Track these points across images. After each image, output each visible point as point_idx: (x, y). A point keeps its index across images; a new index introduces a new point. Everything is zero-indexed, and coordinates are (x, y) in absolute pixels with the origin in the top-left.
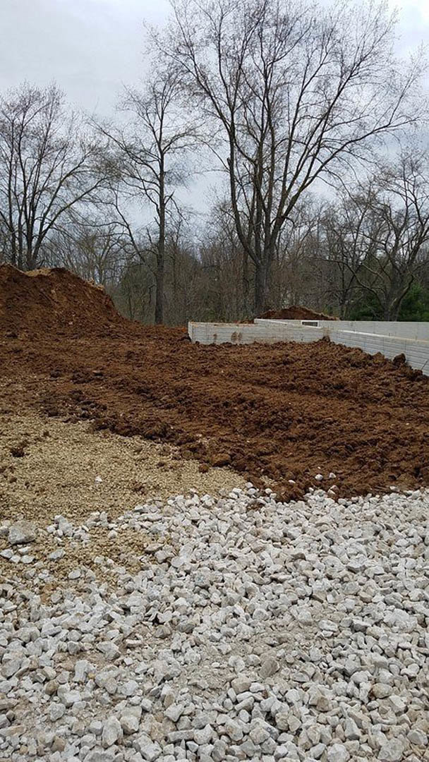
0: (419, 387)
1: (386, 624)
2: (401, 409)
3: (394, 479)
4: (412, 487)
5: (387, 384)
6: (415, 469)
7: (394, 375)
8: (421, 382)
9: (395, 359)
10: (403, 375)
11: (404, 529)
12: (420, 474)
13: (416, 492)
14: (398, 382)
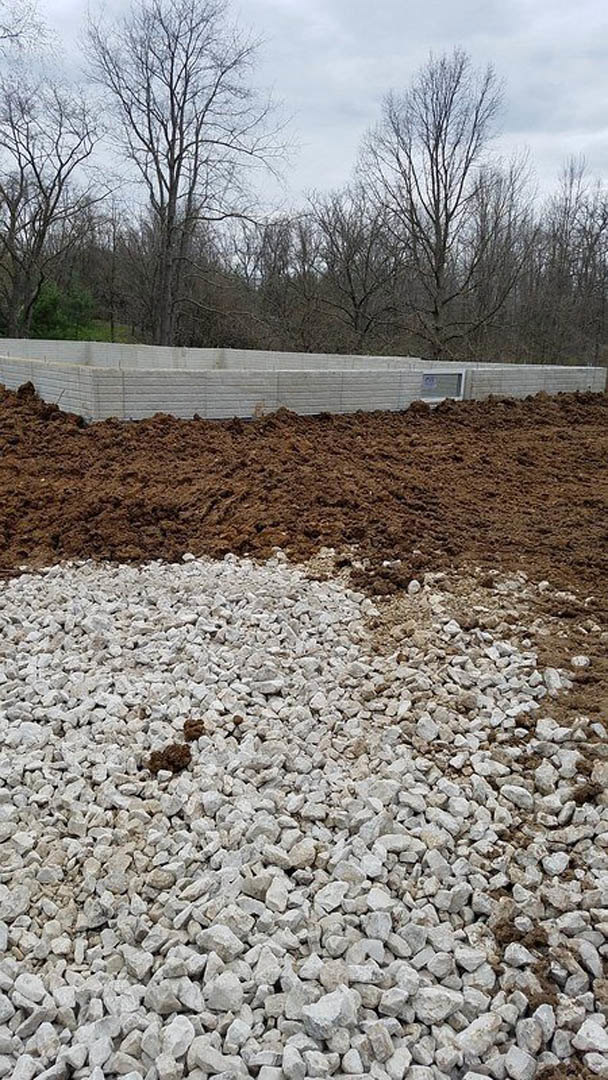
0: (56, 427)
1: (9, 746)
2: (33, 460)
3: (24, 555)
4: (50, 562)
5: (11, 427)
6: (53, 538)
7: (20, 413)
8: (58, 422)
9: (20, 390)
10: (32, 412)
11: (37, 617)
12: (60, 544)
13: (54, 568)
14: (27, 422)
